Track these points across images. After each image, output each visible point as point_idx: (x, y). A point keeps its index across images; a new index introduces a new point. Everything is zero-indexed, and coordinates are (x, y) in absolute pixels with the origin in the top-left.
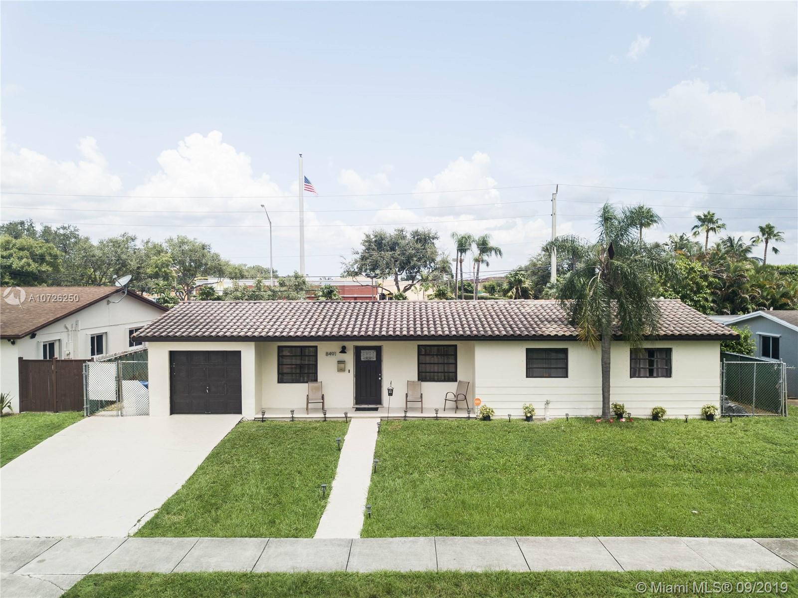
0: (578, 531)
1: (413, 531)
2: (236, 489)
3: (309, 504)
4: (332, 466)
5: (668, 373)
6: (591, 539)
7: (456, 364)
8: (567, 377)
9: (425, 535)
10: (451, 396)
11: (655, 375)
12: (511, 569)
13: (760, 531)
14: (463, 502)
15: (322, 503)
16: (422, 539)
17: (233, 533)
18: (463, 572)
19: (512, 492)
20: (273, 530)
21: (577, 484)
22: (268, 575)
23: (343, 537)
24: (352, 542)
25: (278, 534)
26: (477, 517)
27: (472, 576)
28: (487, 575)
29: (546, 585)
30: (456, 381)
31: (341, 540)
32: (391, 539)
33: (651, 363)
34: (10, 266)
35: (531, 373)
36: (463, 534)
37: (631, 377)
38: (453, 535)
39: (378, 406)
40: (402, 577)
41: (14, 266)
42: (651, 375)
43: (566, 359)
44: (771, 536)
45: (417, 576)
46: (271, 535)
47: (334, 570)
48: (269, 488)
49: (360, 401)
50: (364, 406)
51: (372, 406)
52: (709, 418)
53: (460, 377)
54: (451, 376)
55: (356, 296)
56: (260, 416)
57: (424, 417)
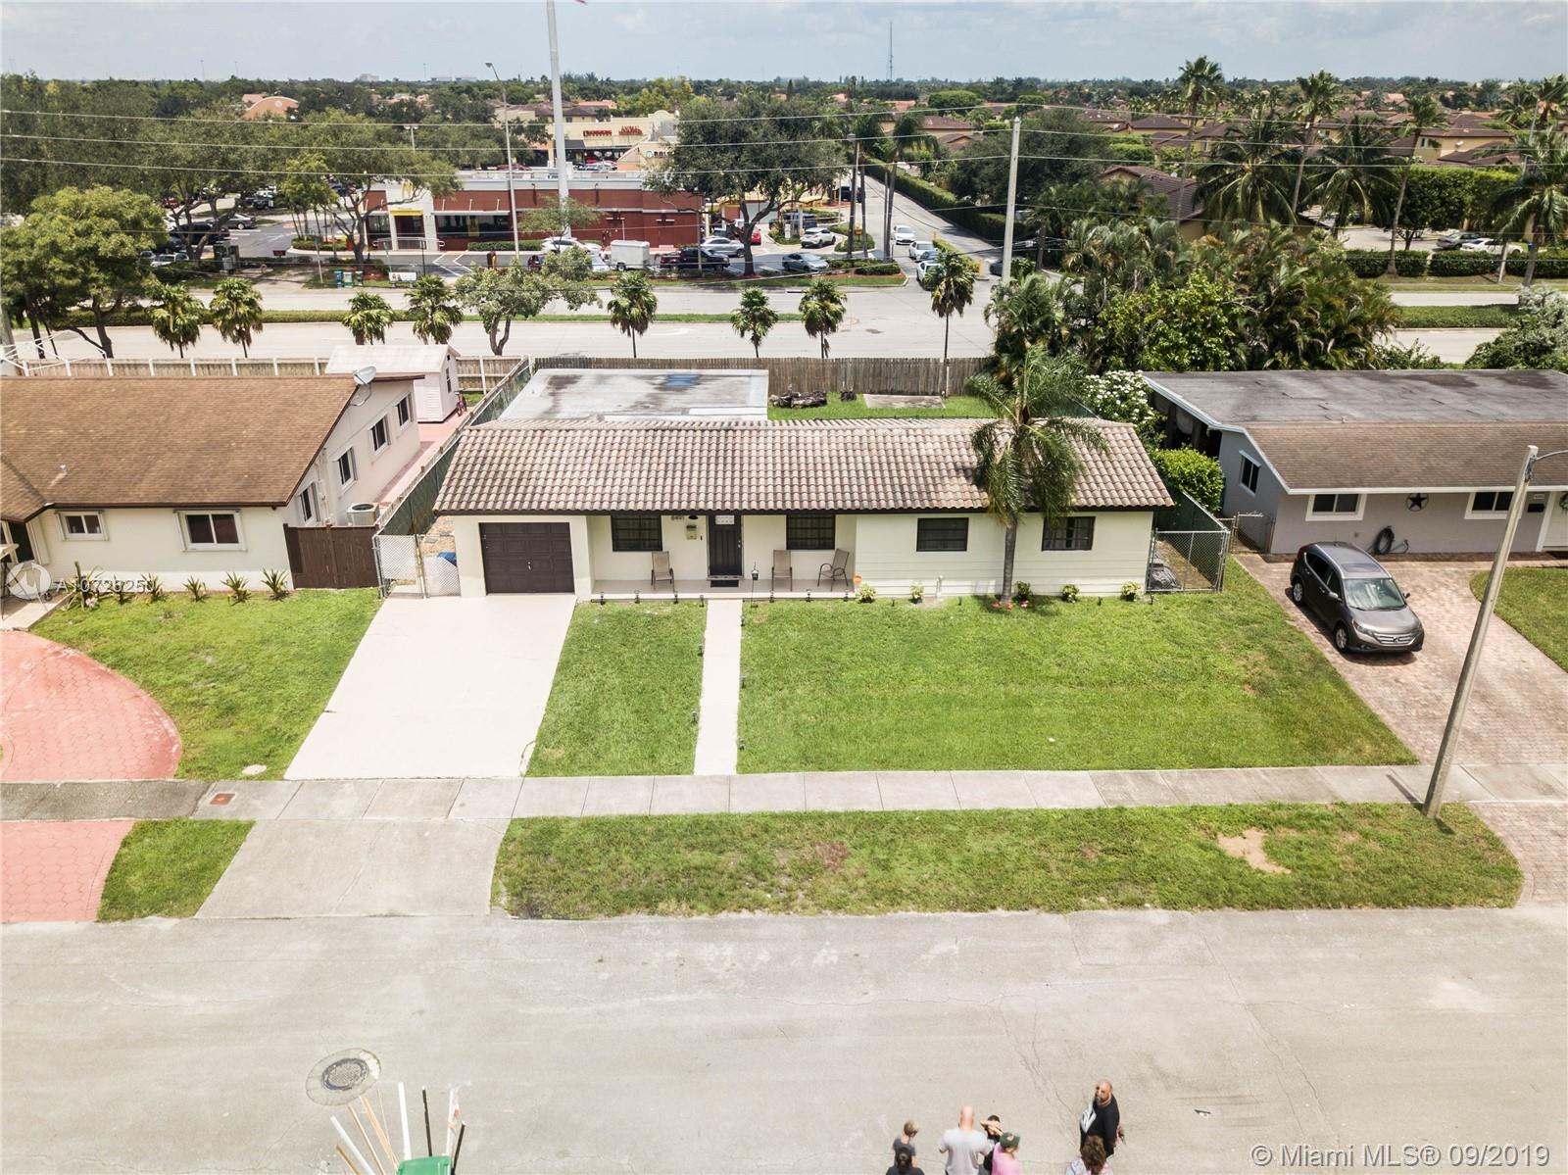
0: (934, 764)
1: (784, 766)
2: (604, 715)
3: (681, 730)
4: (696, 679)
5: (1088, 546)
6: (944, 773)
7: (833, 528)
8: (965, 550)
9: (796, 770)
10: (826, 568)
11: (1073, 546)
12: (866, 808)
13: (1099, 762)
14: (832, 729)
15: (693, 729)
16: (792, 775)
17: (617, 769)
18: (827, 811)
19: (881, 714)
20: (656, 765)
21: (948, 702)
22: (665, 817)
23: (721, 773)
24: (729, 779)
25: (660, 771)
26: (844, 748)
27: (834, 816)
28: (846, 814)
29: (893, 823)
30: (832, 547)
31: (721, 777)
32: (765, 775)
33: (1070, 534)
34: (95, 249)
35: (922, 545)
36: (831, 769)
37: (1043, 549)
38: (820, 769)
39: (738, 578)
40: (775, 816)
41: (102, 251)
42: (1068, 546)
43: (966, 529)
44: (1106, 769)
45: (788, 816)
46: (654, 772)
47: (719, 812)
48: (637, 711)
49: (714, 570)
50: (721, 578)
51: (730, 578)
52: (1129, 597)
53: (837, 545)
54: (827, 543)
55: (663, 211)
56: (597, 597)
57: (794, 599)
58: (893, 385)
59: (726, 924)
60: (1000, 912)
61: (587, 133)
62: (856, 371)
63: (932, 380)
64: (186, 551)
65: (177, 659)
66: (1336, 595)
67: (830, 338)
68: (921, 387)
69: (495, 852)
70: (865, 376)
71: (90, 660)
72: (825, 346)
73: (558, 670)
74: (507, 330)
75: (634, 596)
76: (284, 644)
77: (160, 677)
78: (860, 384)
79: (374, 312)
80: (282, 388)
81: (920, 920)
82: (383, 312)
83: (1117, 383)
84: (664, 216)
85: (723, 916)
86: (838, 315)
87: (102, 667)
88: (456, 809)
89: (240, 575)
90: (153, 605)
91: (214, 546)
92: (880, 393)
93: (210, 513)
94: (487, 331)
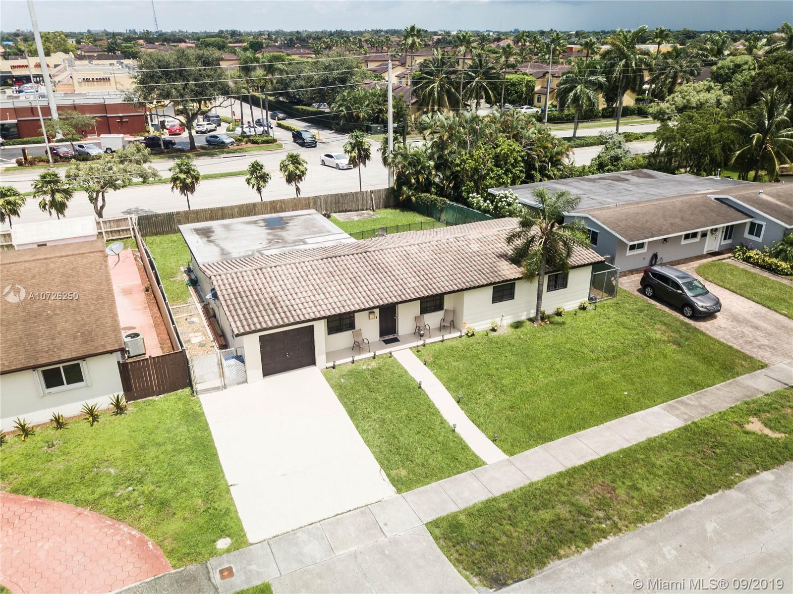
0: (593, 422)
1: (527, 445)
5: (566, 286)
6: (602, 425)
7: (442, 299)
8: (514, 298)
9: (536, 445)
11: (557, 287)
12: (592, 457)
13: (659, 400)
14: (527, 415)
16: (536, 448)
17: (446, 473)
20: (463, 464)
24: (510, 461)
25: (469, 467)
26: (544, 425)
29: (614, 462)
30: (442, 309)
31: (503, 461)
32: (524, 453)
33: (556, 282)
35: (495, 300)
36: (551, 440)
37: (548, 291)
39: (397, 336)
42: (555, 288)
43: (514, 288)
46: (466, 468)
49: (382, 334)
50: (387, 338)
51: (391, 337)
52: (583, 308)
53: (445, 307)
54: (440, 307)
55: (121, 115)
56: (331, 364)
57: (435, 343)
58: (346, 207)
59: (603, 550)
60: (708, 497)
61: (13, 67)
62: (326, 203)
63: (365, 202)
64: (44, 395)
65: (87, 477)
66: (680, 292)
67: (300, 185)
68: (360, 207)
69: (439, 550)
70: (331, 204)
71: (14, 496)
72: (298, 190)
73: (351, 418)
74: (104, 200)
75: (350, 359)
76: (159, 445)
77: (83, 493)
78: (329, 209)
79: (12, 199)
80: (52, 265)
81: (683, 514)
82: (17, 198)
83: (503, 198)
84: (121, 118)
85: (595, 546)
86: (303, 173)
87: (30, 499)
88: (385, 529)
89: (91, 403)
90: (28, 440)
91: (66, 387)
92: (340, 212)
93: (61, 366)
94: (91, 202)
